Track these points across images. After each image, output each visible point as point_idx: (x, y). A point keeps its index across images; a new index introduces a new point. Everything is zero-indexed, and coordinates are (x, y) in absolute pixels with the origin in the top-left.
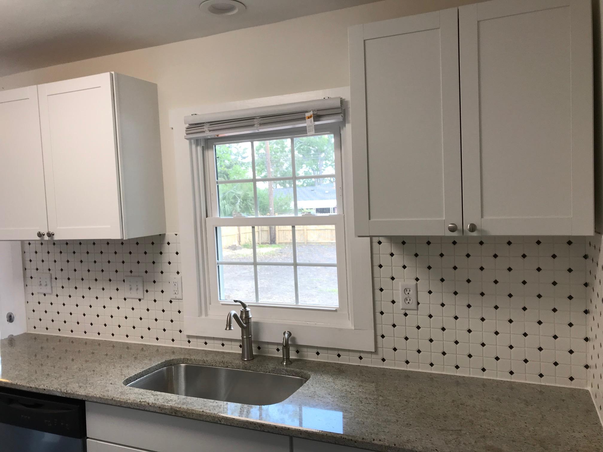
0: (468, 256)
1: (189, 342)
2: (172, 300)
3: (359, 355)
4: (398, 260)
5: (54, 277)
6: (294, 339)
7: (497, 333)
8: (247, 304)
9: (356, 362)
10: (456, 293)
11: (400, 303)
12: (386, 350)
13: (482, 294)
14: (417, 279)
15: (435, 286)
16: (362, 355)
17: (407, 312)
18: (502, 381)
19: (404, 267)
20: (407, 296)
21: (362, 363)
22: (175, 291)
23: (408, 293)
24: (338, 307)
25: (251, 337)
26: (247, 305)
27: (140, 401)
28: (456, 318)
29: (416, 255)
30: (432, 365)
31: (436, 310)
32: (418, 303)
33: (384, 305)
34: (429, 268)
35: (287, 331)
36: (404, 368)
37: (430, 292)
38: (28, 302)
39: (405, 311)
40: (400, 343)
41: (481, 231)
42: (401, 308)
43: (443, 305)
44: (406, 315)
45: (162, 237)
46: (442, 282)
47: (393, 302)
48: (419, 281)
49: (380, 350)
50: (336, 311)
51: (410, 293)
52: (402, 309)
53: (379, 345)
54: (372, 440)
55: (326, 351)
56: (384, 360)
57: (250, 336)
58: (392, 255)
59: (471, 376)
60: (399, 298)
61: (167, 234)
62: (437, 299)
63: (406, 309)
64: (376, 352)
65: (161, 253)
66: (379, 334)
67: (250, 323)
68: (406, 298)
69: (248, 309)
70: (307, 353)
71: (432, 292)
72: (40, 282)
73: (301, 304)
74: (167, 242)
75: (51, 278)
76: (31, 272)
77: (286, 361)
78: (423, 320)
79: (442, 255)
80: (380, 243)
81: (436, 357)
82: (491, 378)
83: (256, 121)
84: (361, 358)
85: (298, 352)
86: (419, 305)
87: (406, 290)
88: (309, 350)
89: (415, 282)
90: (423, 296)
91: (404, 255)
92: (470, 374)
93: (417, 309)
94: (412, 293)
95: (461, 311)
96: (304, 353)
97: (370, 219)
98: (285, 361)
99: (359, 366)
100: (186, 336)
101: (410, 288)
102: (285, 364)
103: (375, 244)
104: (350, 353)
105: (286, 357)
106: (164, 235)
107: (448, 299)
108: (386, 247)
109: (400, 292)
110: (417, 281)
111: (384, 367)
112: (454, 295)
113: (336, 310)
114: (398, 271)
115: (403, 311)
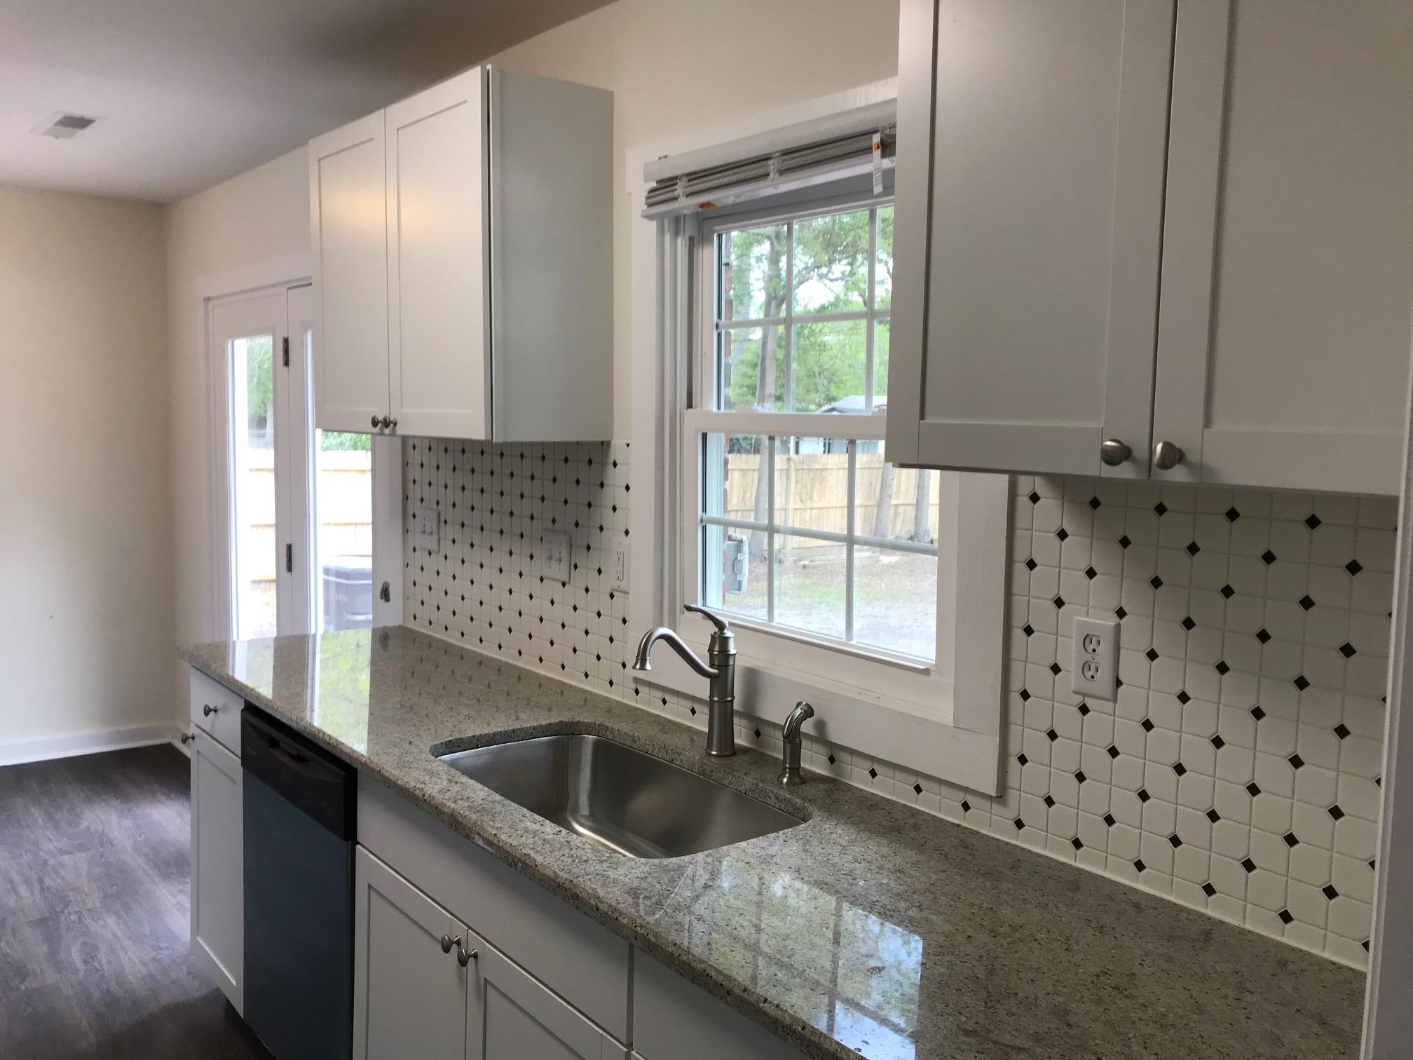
0: (1269, 558)
1: (637, 692)
2: (615, 593)
3: (962, 797)
4: (1077, 552)
5: (443, 519)
6: (821, 726)
7: (1336, 813)
8: (726, 621)
9: (953, 816)
10: (1222, 668)
11: (1071, 678)
12: (1026, 801)
13: (1302, 683)
14: (1121, 613)
15: (1169, 638)
16: (971, 800)
17: (1090, 703)
18: (1334, 963)
19: (1091, 573)
20: (1088, 657)
21: (966, 821)
22: (618, 572)
23: (1094, 650)
24: (934, 663)
25: (732, 701)
26: (727, 624)
27: (415, 787)
28: (1218, 742)
29: (1125, 542)
30: (1140, 866)
31: (1163, 709)
32: (1119, 683)
33: (1032, 674)
34: (1156, 583)
35: (804, 703)
36: (1065, 856)
37: (1152, 655)
38: (408, 565)
39: (1084, 699)
40: (1064, 788)
41: (1198, 468)
42: (1072, 688)
43: (1184, 698)
44: (1084, 710)
45: (605, 446)
46: (1189, 628)
47: (1056, 669)
48: (1125, 619)
49: (1012, 794)
50: (926, 672)
51: (1100, 650)
52: (1075, 692)
53: (1013, 781)
54: (762, 999)
55: (890, 772)
56: (1019, 824)
57: (729, 699)
58: (1062, 535)
59: (1248, 927)
60: (1071, 659)
61: (613, 443)
62: (1167, 676)
63: (1084, 695)
64: (1001, 796)
65: (602, 485)
66: (1014, 750)
67: (730, 669)
68: (1087, 662)
69: (728, 633)
70: (850, 767)
71: (1157, 656)
72: (424, 526)
73: (857, 642)
74: (611, 461)
75: (439, 521)
76: (414, 506)
77: (790, 774)
78: (1127, 734)
79: (1193, 549)
80: (1034, 498)
81: (1155, 849)
82: (1305, 948)
83: (772, 166)
84: (966, 807)
85: (832, 760)
86: (1121, 689)
87: (1087, 639)
88: (856, 760)
89: (1112, 621)
90: (1133, 664)
91: (1094, 540)
92: (1245, 918)
93: (1115, 699)
94: (1104, 651)
95: (1236, 727)
96: (844, 765)
97: (922, 417)
98: (787, 775)
99: (958, 825)
100: (632, 679)
101: (1099, 637)
102: (785, 780)
103: (1023, 501)
104: (943, 788)
105: (790, 764)
106: (609, 443)
107: (1201, 682)
108: (1049, 512)
109: (1074, 641)
110: (1121, 618)
111: (1018, 843)
112: (1216, 673)
113: (928, 669)
114: (1073, 583)
115: (1078, 700)
